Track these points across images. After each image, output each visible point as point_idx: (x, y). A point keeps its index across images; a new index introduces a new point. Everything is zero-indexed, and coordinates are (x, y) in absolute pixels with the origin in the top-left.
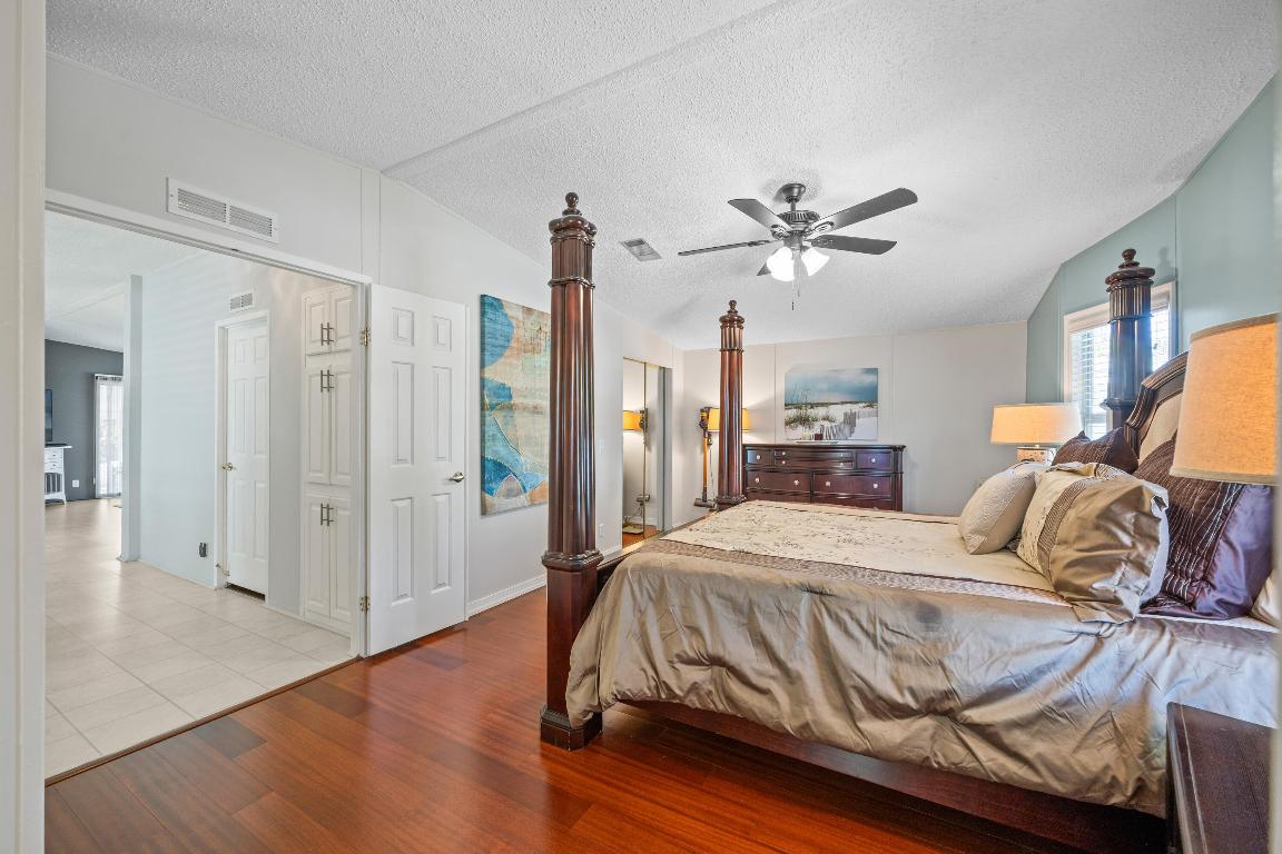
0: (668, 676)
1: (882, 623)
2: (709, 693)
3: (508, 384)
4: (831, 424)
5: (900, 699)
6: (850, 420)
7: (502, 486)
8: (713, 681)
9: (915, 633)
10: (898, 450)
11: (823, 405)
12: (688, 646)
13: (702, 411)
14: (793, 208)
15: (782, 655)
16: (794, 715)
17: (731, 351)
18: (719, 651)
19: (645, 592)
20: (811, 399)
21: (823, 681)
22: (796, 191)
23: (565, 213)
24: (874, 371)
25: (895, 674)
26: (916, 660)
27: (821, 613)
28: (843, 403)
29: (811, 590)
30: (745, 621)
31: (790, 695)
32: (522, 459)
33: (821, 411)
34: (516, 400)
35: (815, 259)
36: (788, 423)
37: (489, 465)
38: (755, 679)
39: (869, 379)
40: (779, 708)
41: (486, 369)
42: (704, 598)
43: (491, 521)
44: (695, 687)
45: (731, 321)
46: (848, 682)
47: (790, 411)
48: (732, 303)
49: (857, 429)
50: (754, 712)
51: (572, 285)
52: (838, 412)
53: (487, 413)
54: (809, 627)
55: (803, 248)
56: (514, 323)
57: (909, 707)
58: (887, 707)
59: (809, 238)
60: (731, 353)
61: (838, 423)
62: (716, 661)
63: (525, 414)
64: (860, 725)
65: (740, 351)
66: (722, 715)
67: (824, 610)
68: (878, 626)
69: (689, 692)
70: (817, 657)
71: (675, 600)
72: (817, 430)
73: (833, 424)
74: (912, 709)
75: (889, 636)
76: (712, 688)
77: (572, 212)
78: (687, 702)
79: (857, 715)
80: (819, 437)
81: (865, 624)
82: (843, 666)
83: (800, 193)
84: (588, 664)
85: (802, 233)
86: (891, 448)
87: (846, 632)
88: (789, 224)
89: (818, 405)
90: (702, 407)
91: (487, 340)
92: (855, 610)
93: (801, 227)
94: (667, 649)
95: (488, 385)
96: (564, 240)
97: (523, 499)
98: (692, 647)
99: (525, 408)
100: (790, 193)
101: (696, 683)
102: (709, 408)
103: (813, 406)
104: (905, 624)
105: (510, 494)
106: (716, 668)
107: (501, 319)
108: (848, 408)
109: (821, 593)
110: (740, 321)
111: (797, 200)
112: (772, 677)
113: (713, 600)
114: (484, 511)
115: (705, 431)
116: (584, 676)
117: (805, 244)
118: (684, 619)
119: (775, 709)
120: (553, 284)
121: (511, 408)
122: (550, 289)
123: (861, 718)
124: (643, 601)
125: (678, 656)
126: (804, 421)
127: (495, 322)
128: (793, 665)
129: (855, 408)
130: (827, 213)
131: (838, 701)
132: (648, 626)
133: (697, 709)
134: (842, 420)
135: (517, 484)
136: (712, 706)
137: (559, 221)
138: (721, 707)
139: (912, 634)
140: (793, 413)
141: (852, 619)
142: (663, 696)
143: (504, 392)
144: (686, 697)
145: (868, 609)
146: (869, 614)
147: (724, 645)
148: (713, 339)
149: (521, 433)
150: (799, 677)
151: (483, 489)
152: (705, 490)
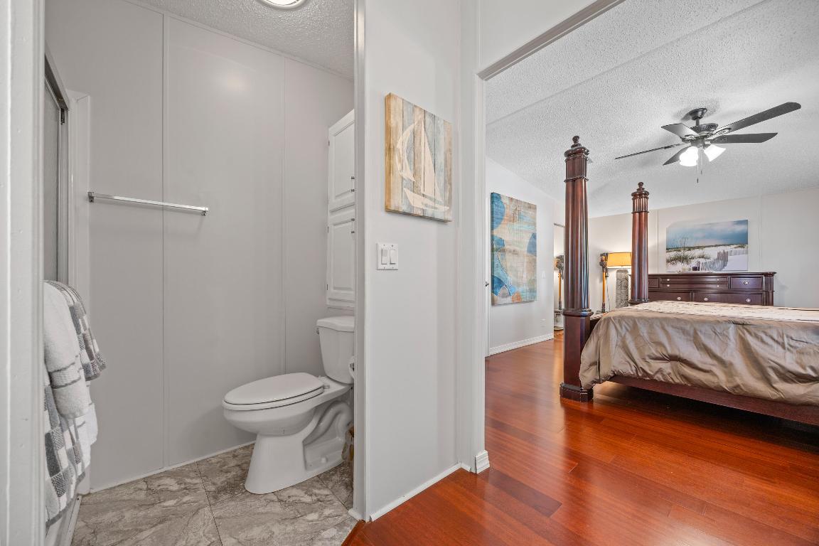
0: (642, 364)
1: (787, 337)
2: (669, 374)
3: (503, 238)
4: (707, 259)
5: (802, 371)
6: (724, 258)
7: (500, 291)
8: (672, 368)
9: (813, 340)
10: (770, 275)
11: (698, 247)
12: (654, 351)
13: (602, 255)
14: (697, 123)
15: (718, 353)
16: (728, 381)
17: (640, 213)
18: (676, 353)
19: (624, 328)
20: (688, 245)
21: (747, 366)
22: (700, 113)
23: (573, 146)
24: (746, 222)
25: (799, 361)
26: (815, 353)
27: (744, 334)
28: (716, 246)
29: (736, 323)
30: (692, 339)
31: (725, 373)
32: (509, 278)
33: (697, 252)
34: (507, 247)
35: (714, 152)
36: (668, 261)
37: (495, 280)
38: (700, 366)
39: (740, 228)
40: (718, 378)
41: (494, 230)
42: (663, 328)
43: (497, 309)
44: (660, 371)
45: (640, 194)
46: (765, 365)
47: (670, 253)
48: (641, 184)
49: (728, 264)
50: (701, 381)
51: (579, 180)
52: (713, 253)
53: (495, 253)
54: (736, 340)
55: (705, 146)
56: (505, 206)
57: (810, 376)
58: (794, 376)
59: (710, 138)
60: (640, 215)
61: (712, 260)
62: (673, 358)
63: (510, 254)
64: (775, 385)
65: (646, 212)
66: (677, 385)
67: (745, 332)
68: (785, 339)
69: (657, 372)
70: (743, 355)
71: (644, 331)
72: (694, 263)
73: (708, 261)
74: (814, 377)
75: (793, 343)
76: (671, 371)
77: (576, 146)
78: (655, 378)
79: (772, 381)
80: (695, 269)
81: (776, 337)
82: (761, 357)
83: (703, 114)
84: (593, 360)
85: (706, 136)
86: (762, 274)
87: (763, 341)
88: (697, 132)
89: (694, 248)
90: (602, 253)
91: (495, 216)
92: (769, 331)
93: (705, 133)
94: (641, 352)
95: (495, 239)
96: (574, 159)
97: (509, 300)
98: (657, 351)
99: (510, 252)
100: (695, 115)
101: (661, 368)
102: (607, 254)
103: (690, 249)
104: (806, 337)
105: (504, 296)
106: (674, 362)
107: (500, 204)
108: (721, 249)
109: (743, 324)
110: (647, 194)
111: (700, 118)
112: (713, 365)
113: (670, 330)
114: (493, 303)
115: (603, 267)
116: (591, 365)
117: (706, 143)
118: (651, 339)
119: (716, 379)
120: (567, 181)
121: (504, 251)
122: (565, 184)
123: (776, 382)
124: (623, 332)
125: (649, 356)
126: (684, 259)
127: (498, 206)
128: (726, 358)
129: (727, 249)
130: (723, 124)
131: (758, 375)
132: (627, 342)
133: (661, 381)
134: (716, 257)
135: (506, 291)
136: (671, 380)
137: (570, 150)
138: (677, 381)
139: (809, 341)
140: (673, 254)
141: (766, 335)
142: (640, 375)
143: (501, 242)
144: (654, 375)
145: (777, 330)
146: (779, 333)
147: (679, 350)
148: (627, 207)
149: (509, 265)
150: (731, 364)
151: (493, 292)
152: (604, 305)
